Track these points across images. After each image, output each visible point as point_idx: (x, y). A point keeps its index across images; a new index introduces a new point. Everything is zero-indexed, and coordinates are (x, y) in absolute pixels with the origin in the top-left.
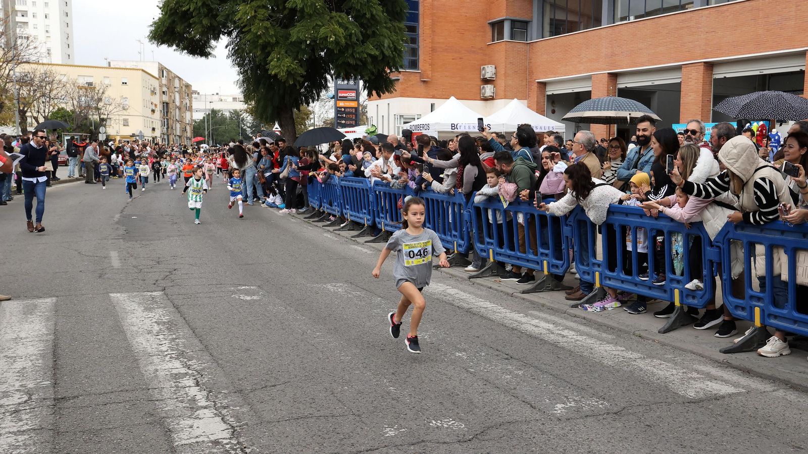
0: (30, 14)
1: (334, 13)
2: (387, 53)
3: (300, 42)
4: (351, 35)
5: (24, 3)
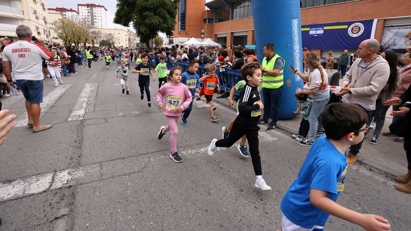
0: (97, 16)
1: (156, 16)
2: (170, 26)
3: (147, 23)
4: (160, 22)
5: (96, 13)
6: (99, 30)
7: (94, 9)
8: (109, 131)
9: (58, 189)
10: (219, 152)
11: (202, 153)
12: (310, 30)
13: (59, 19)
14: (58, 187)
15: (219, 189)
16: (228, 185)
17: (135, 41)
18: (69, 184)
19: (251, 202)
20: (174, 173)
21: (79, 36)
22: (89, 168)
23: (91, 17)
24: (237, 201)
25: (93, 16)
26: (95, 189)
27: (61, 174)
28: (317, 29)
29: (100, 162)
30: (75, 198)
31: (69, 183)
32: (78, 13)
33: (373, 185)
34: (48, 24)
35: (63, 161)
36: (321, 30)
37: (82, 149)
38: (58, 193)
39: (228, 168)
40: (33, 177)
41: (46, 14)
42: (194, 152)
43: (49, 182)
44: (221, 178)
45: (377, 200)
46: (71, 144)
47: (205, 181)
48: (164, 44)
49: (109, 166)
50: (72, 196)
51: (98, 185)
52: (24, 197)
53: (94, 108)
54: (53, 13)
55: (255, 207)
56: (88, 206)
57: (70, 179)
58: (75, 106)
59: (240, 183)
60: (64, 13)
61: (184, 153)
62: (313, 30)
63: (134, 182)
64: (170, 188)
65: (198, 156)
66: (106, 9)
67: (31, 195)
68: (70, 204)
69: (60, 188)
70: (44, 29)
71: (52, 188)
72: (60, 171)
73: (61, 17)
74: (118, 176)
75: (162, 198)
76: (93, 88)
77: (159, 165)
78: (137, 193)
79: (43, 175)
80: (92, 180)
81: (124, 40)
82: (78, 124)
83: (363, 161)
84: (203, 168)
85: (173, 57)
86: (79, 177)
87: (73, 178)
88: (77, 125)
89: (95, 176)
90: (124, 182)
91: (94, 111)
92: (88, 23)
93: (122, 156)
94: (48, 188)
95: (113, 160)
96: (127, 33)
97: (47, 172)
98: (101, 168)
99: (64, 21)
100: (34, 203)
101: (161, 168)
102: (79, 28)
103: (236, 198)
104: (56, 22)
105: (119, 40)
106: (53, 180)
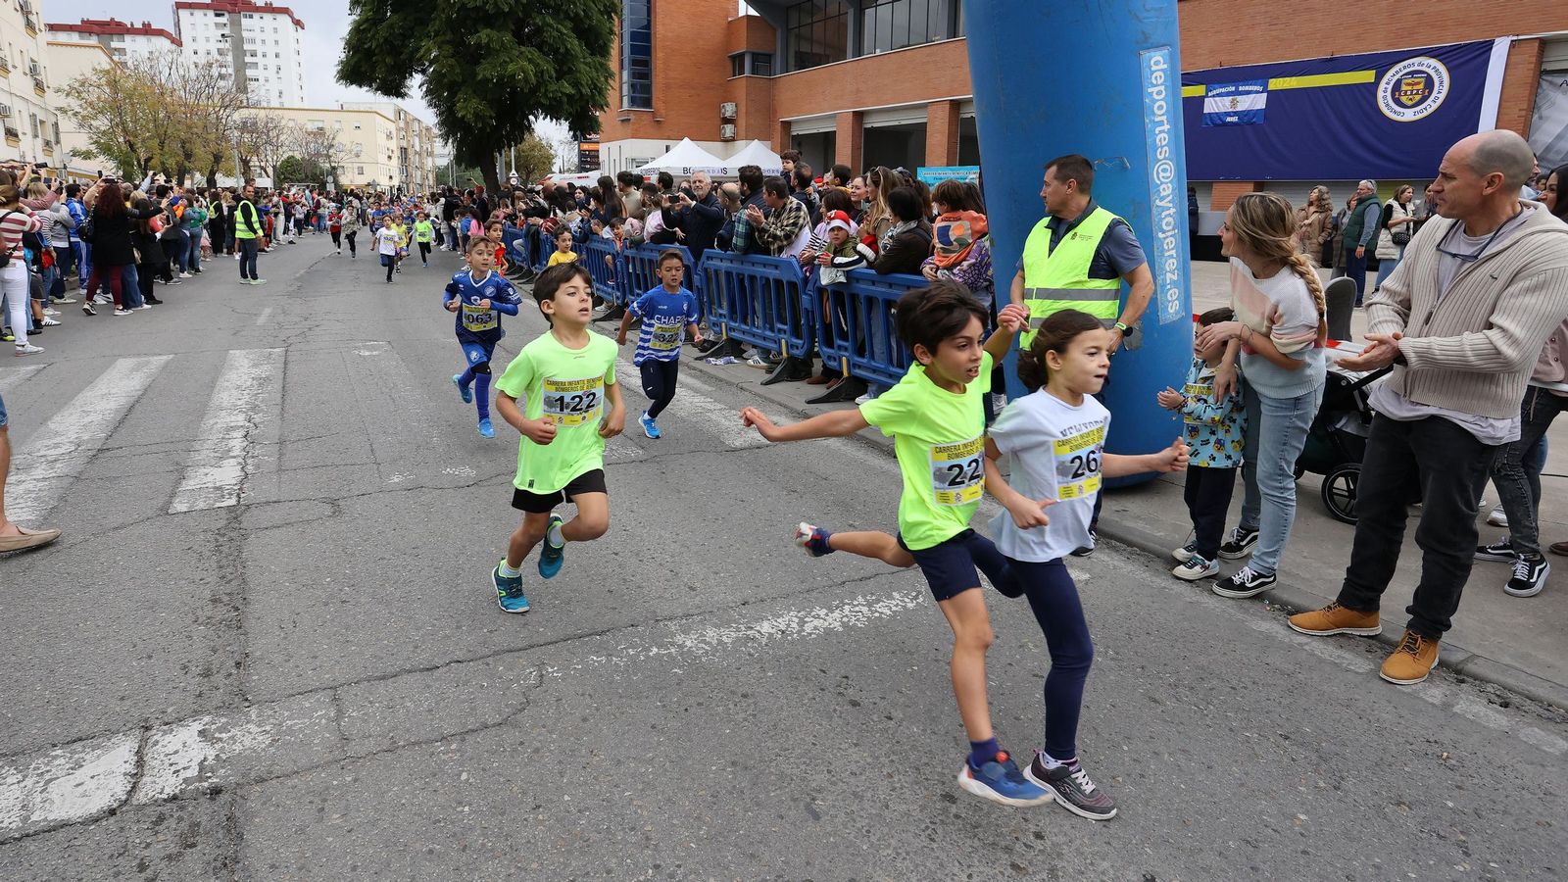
0: (259, 54)
2: (586, 91)
4: (542, 72)
5: (253, 41)
6: (272, 114)
7: (245, 22)
8: (353, 555)
9: (165, 800)
10: (837, 634)
11: (764, 641)
12: (1207, 96)
13: (98, 68)
14: (168, 790)
15: (854, 794)
16: (890, 776)
17: (430, 159)
18: (210, 781)
19: (994, 844)
20: (653, 727)
21: (183, 143)
22: (286, 714)
23: (235, 58)
24: (933, 840)
25: (244, 53)
26: (325, 800)
27: (169, 737)
28: (1237, 88)
29: (332, 684)
30: (240, 836)
31: (210, 777)
32: (177, 42)
33: (1517, 766)
34: (49, 93)
35: (171, 685)
36: (1257, 92)
37: (246, 634)
38: (167, 816)
39: (882, 704)
40: (54, 753)
41: (39, 47)
42: (729, 636)
43: (125, 774)
44: (856, 745)
45: (1540, 831)
46: (199, 612)
47: (792, 760)
48: (555, 169)
49: (371, 702)
50: (229, 831)
51: (335, 783)
52: (28, 835)
53: (281, 455)
54: (71, 45)
55: (1014, 866)
56: (300, 869)
57: (210, 758)
58: (198, 447)
59: (943, 768)
60: (115, 44)
61: (688, 643)
62: (1218, 95)
63: (484, 770)
64: (643, 790)
65: (750, 655)
66: (298, 23)
67: (54, 829)
68: (225, 865)
69: (175, 798)
70: (33, 116)
71: (141, 797)
72: (166, 724)
73: (104, 63)
74: (414, 744)
75: (614, 835)
76: (264, 370)
77: (587, 696)
78: (503, 814)
79: (95, 742)
80: (304, 762)
81: (380, 155)
82: (219, 526)
83: (1471, 667)
84: (774, 704)
85: (607, 228)
86: (249, 752)
87: (224, 757)
88: (213, 528)
89: (317, 745)
90: (441, 770)
91: (280, 470)
92: (221, 83)
93: (423, 658)
94: (124, 798)
95: (384, 678)
96: (392, 127)
97: (110, 733)
98: (339, 711)
99: (117, 78)
100: (71, 859)
101: (597, 709)
102: (183, 109)
103: (927, 828)
104: (83, 85)
105: (358, 156)
106: (140, 763)
